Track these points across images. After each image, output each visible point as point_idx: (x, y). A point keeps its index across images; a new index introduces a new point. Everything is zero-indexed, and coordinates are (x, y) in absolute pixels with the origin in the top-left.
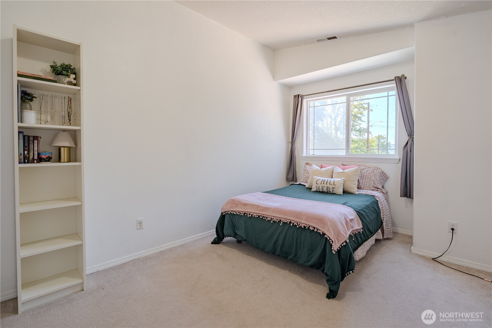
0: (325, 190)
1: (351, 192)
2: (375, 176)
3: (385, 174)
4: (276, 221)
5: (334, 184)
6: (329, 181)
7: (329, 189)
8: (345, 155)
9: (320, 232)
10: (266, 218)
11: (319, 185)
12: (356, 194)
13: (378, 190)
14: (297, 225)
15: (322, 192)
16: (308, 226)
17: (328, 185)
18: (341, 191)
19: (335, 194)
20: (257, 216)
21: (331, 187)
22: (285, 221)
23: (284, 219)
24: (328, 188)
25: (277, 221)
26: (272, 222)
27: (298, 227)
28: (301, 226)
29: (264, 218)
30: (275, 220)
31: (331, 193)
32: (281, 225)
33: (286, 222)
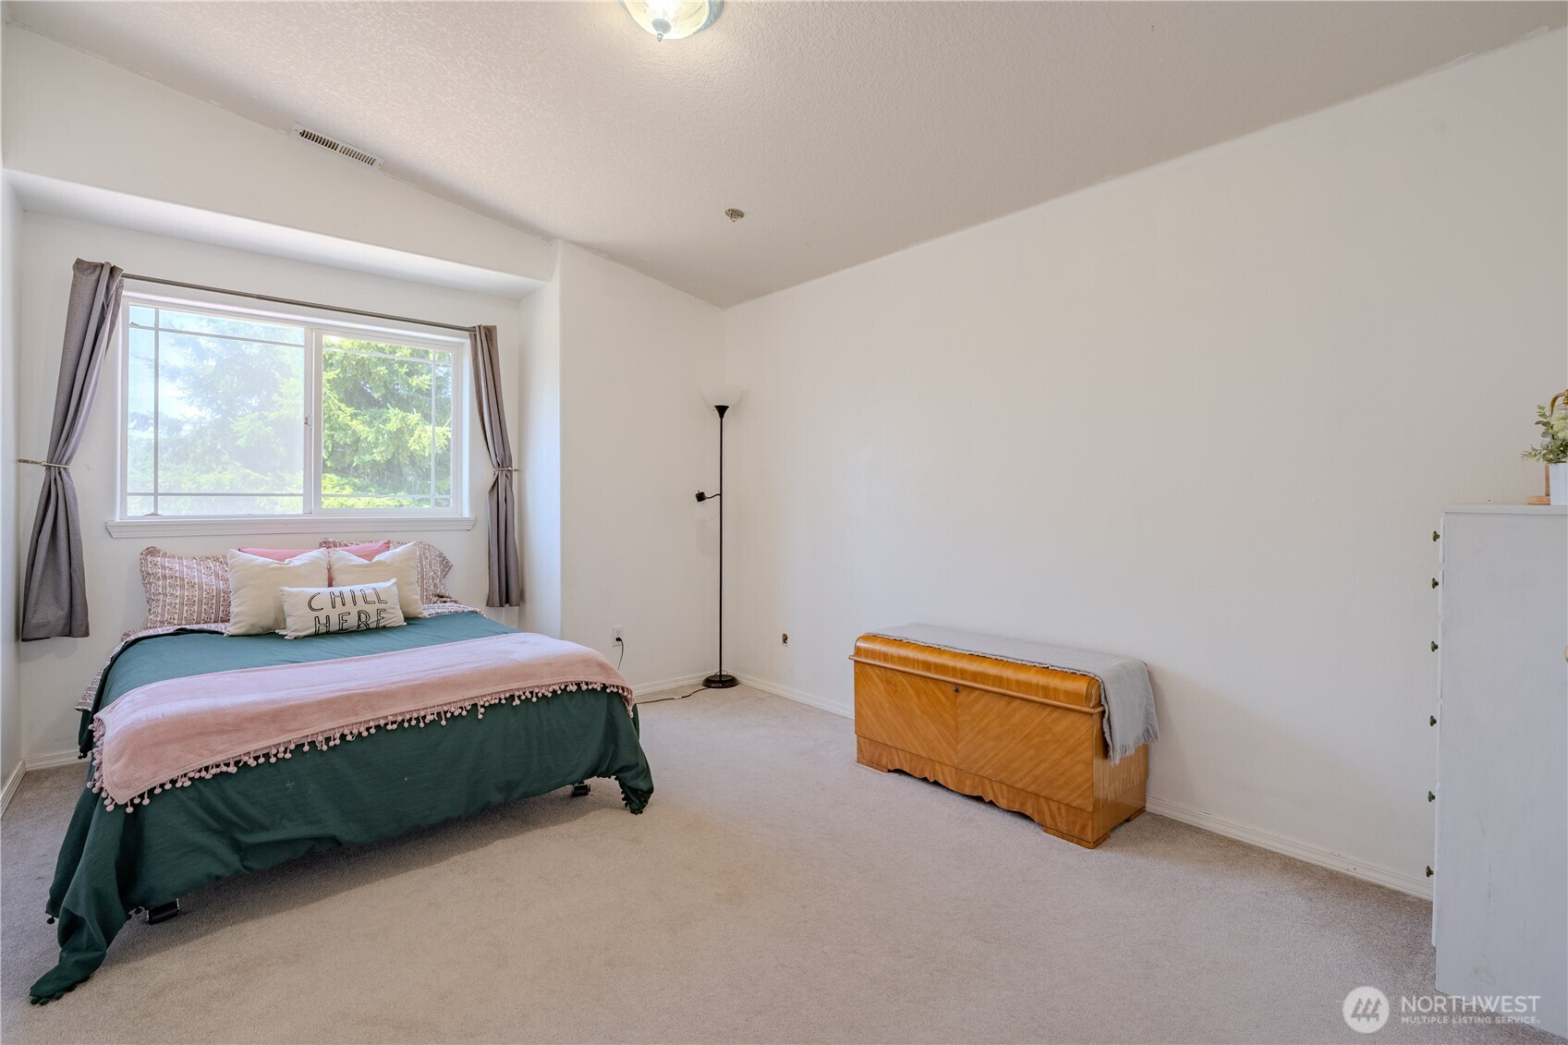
0: (352, 622)
1: (413, 616)
2: (431, 567)
3: (445, 558)
4: (460, 714)
5: (380, 601)
6: (358, 594)
7: (368, 615)
8: (301, 513)
9: (595, 686)
10: (414, 723)
11: (328, 610)
12: (425, 619)
13: (444, 599)
14: (532, 697)
15: (343, 632)
16: (563, 687)
17: (361, 605)
18: (399, 619)
19: (384, 628)
20: (373, 731)
21: (371, 609)
22: (492, 702)
23: (489, 698)
24: (363, 616)
25: (464, 713)
26: (444, 723)
27: (534, 699)
28: (543, 694)
29: (406, 725)
30: (456, 714)
31: (369, 629)
32: (480, 716)
33: (497, 701)
